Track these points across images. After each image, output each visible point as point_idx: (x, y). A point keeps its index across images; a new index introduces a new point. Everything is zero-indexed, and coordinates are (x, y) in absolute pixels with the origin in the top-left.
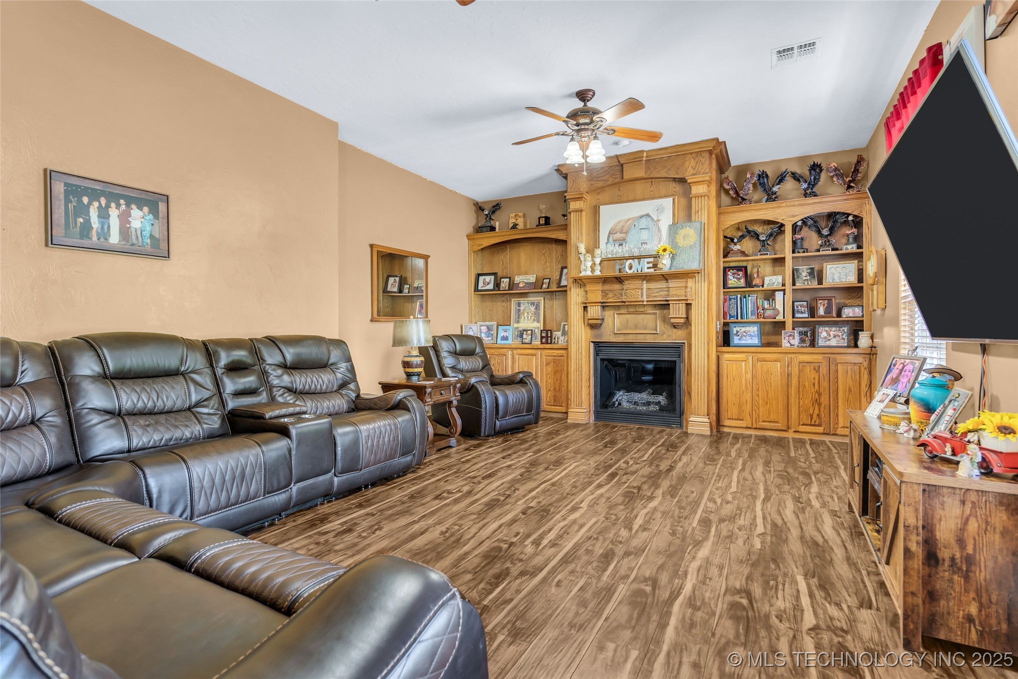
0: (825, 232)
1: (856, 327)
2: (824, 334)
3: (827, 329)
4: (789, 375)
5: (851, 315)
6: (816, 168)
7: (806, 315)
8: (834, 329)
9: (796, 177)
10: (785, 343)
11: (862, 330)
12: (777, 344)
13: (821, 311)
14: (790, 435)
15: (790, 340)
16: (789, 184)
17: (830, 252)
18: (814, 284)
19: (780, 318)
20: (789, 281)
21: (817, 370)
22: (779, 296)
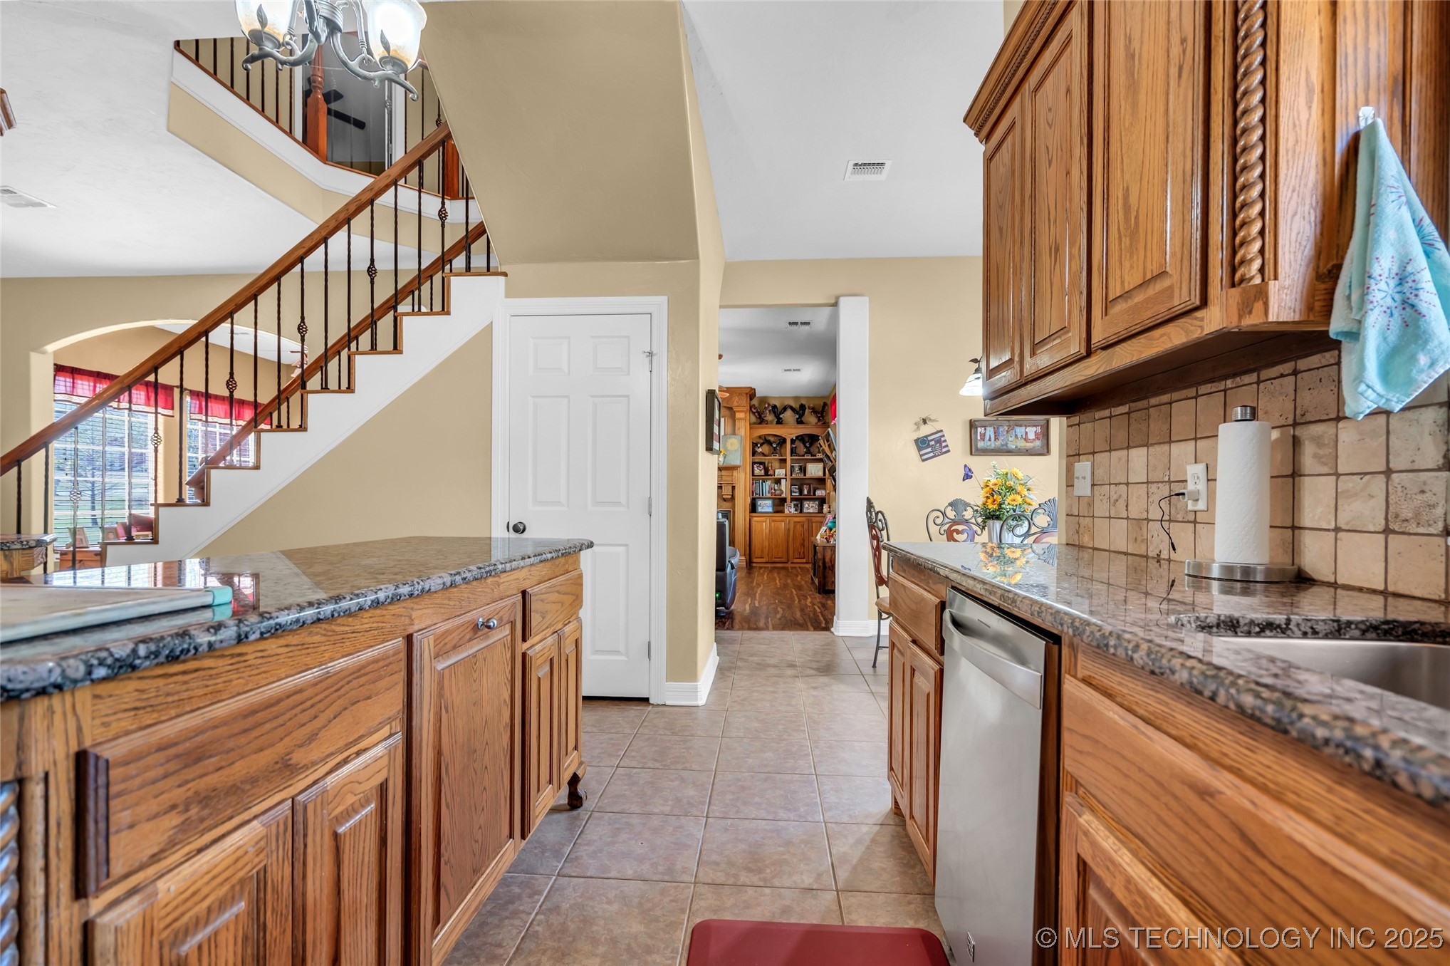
0: (808, 445)
1: (822, 501)
2: (807, 506)
3: (808, 502)
4: (789, 529)
5: (820, 494)
6: (803, 407)
7: (798, 494)
8: (811, 502)
9: (793, 409)
10: (786, 511)
11: (825, 503)
12: (782, 512)
13: (806, 492)
14: (789, 565)
15: (790, 509)
17: (810, 457)
18: (802, 476)
19: (784, 495)
20: (789, 473)
21: (803, 527)
22: (783, 481)
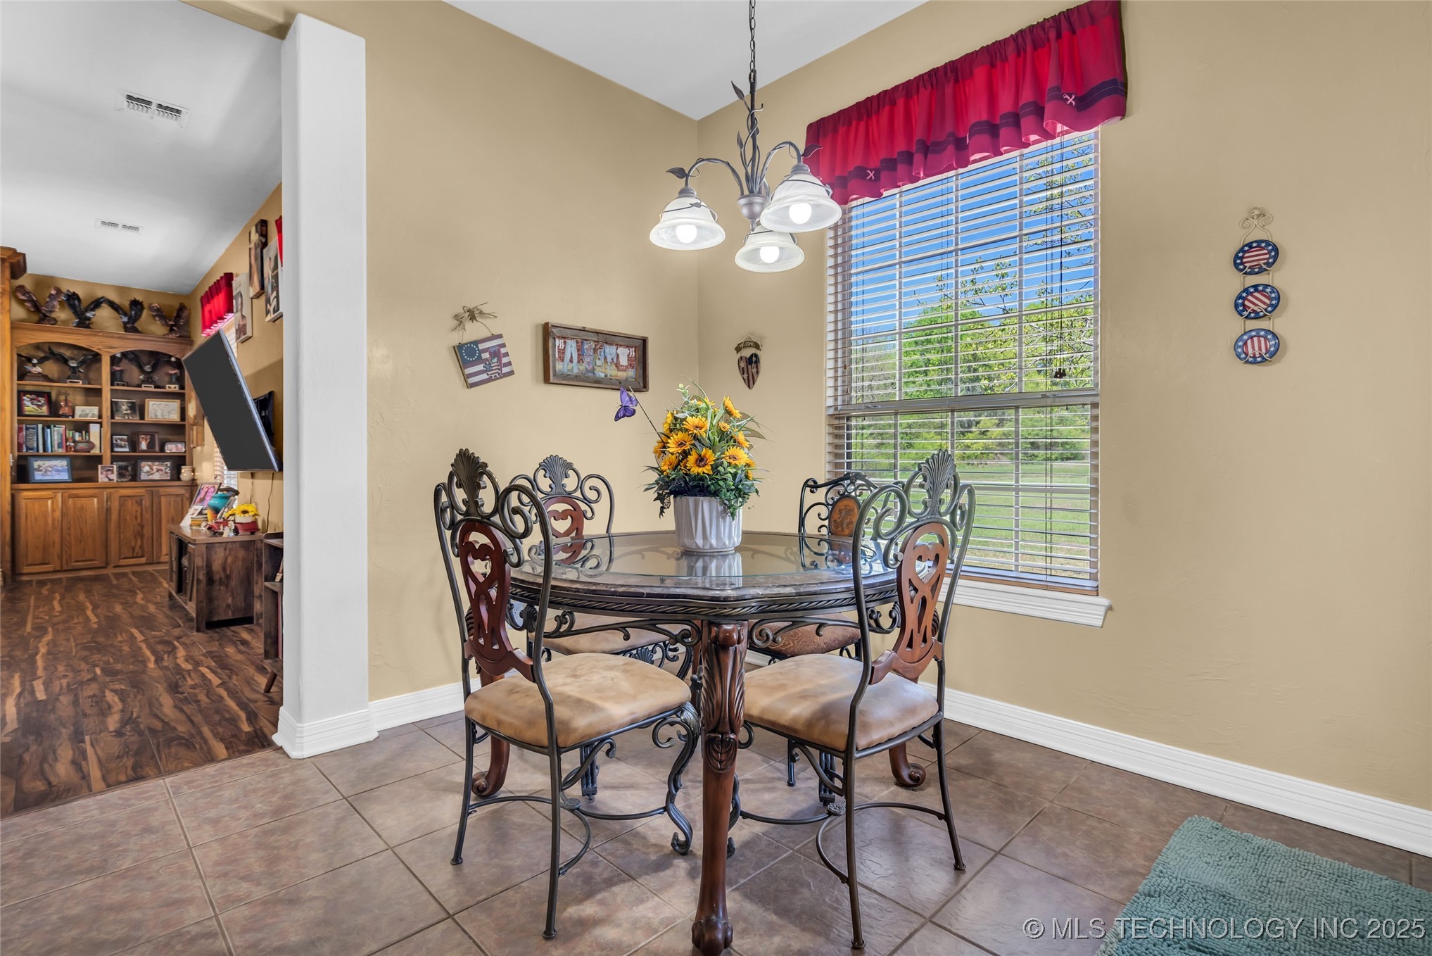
0: (148, 368)
1: (179, 462)
2: (147, 469)
3: (150, 463)
4: (108, 510)
5: (174, 450)
6: (136, 304)
7: (127, 450)
8: (157, 463)
9: (115, 306)
10: (102, 478)
11: (185, 465)
12: (94, 479)
13: (144, 446)
14: (110, 571)
15: (107, 475)
16: (104, 313)
17: (152, 389)
18: (136, 419)
19: (96, 451)
20: (106, 413)
21: (140, 503)
22: (94, 428)
